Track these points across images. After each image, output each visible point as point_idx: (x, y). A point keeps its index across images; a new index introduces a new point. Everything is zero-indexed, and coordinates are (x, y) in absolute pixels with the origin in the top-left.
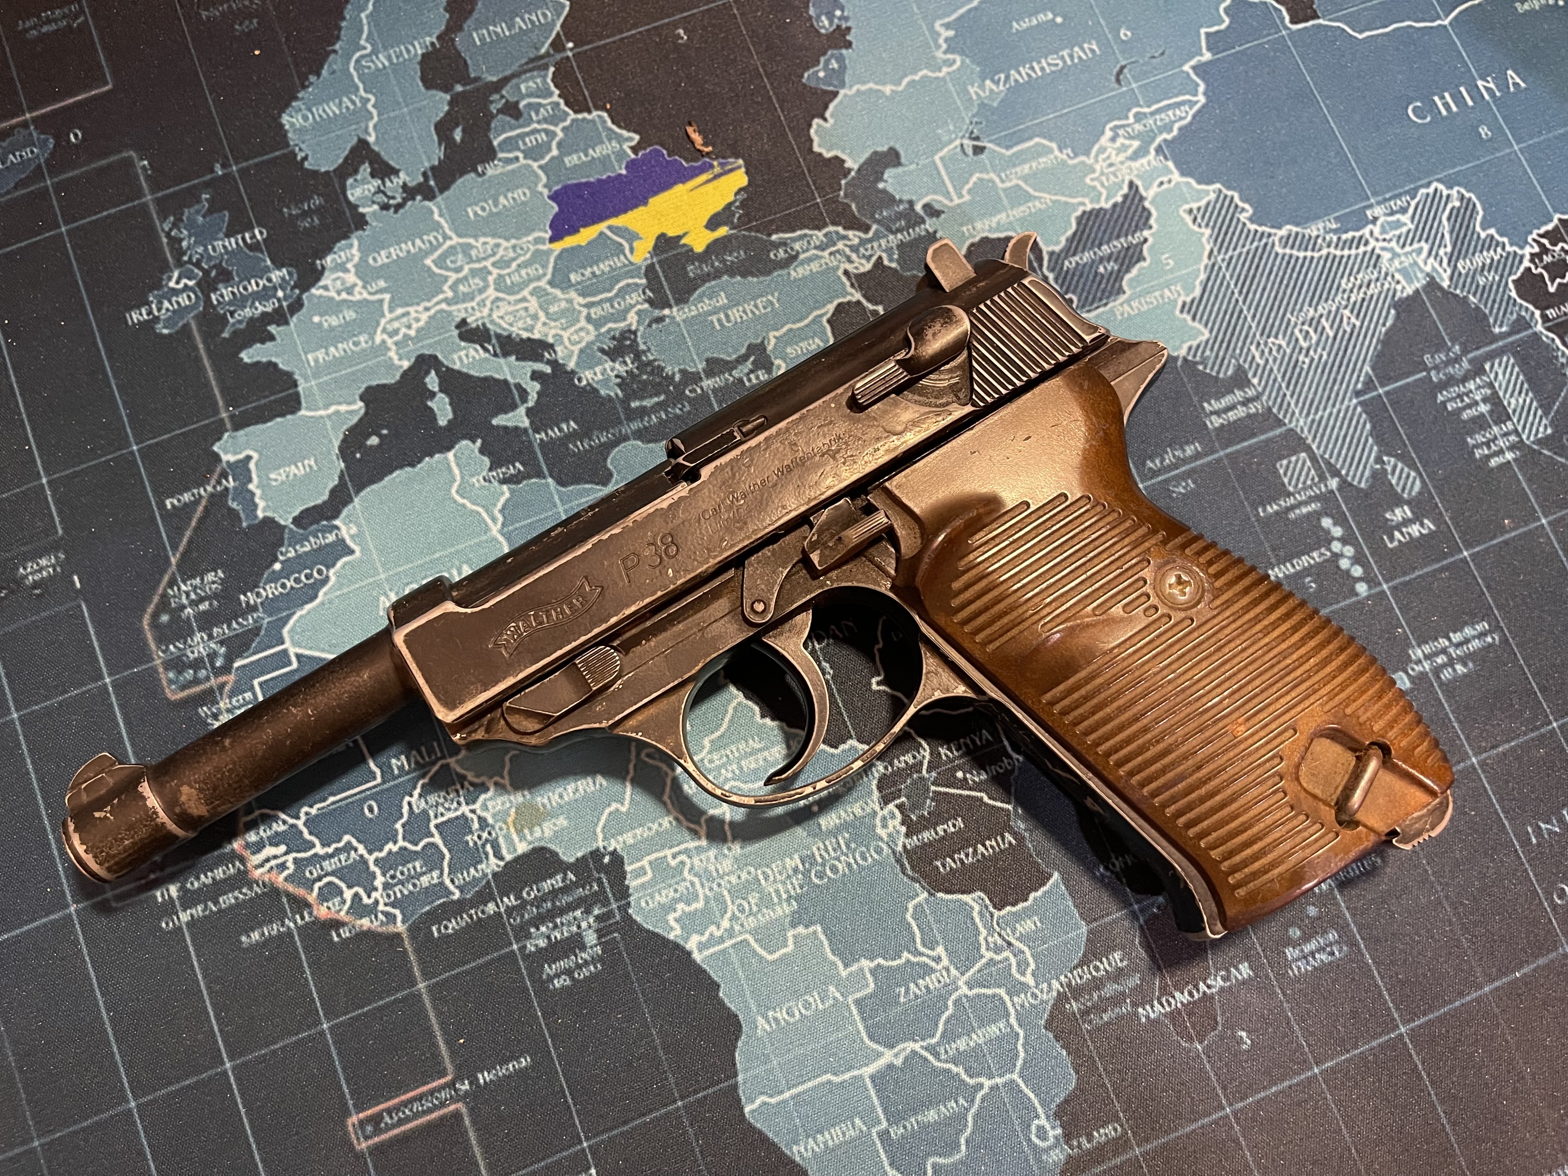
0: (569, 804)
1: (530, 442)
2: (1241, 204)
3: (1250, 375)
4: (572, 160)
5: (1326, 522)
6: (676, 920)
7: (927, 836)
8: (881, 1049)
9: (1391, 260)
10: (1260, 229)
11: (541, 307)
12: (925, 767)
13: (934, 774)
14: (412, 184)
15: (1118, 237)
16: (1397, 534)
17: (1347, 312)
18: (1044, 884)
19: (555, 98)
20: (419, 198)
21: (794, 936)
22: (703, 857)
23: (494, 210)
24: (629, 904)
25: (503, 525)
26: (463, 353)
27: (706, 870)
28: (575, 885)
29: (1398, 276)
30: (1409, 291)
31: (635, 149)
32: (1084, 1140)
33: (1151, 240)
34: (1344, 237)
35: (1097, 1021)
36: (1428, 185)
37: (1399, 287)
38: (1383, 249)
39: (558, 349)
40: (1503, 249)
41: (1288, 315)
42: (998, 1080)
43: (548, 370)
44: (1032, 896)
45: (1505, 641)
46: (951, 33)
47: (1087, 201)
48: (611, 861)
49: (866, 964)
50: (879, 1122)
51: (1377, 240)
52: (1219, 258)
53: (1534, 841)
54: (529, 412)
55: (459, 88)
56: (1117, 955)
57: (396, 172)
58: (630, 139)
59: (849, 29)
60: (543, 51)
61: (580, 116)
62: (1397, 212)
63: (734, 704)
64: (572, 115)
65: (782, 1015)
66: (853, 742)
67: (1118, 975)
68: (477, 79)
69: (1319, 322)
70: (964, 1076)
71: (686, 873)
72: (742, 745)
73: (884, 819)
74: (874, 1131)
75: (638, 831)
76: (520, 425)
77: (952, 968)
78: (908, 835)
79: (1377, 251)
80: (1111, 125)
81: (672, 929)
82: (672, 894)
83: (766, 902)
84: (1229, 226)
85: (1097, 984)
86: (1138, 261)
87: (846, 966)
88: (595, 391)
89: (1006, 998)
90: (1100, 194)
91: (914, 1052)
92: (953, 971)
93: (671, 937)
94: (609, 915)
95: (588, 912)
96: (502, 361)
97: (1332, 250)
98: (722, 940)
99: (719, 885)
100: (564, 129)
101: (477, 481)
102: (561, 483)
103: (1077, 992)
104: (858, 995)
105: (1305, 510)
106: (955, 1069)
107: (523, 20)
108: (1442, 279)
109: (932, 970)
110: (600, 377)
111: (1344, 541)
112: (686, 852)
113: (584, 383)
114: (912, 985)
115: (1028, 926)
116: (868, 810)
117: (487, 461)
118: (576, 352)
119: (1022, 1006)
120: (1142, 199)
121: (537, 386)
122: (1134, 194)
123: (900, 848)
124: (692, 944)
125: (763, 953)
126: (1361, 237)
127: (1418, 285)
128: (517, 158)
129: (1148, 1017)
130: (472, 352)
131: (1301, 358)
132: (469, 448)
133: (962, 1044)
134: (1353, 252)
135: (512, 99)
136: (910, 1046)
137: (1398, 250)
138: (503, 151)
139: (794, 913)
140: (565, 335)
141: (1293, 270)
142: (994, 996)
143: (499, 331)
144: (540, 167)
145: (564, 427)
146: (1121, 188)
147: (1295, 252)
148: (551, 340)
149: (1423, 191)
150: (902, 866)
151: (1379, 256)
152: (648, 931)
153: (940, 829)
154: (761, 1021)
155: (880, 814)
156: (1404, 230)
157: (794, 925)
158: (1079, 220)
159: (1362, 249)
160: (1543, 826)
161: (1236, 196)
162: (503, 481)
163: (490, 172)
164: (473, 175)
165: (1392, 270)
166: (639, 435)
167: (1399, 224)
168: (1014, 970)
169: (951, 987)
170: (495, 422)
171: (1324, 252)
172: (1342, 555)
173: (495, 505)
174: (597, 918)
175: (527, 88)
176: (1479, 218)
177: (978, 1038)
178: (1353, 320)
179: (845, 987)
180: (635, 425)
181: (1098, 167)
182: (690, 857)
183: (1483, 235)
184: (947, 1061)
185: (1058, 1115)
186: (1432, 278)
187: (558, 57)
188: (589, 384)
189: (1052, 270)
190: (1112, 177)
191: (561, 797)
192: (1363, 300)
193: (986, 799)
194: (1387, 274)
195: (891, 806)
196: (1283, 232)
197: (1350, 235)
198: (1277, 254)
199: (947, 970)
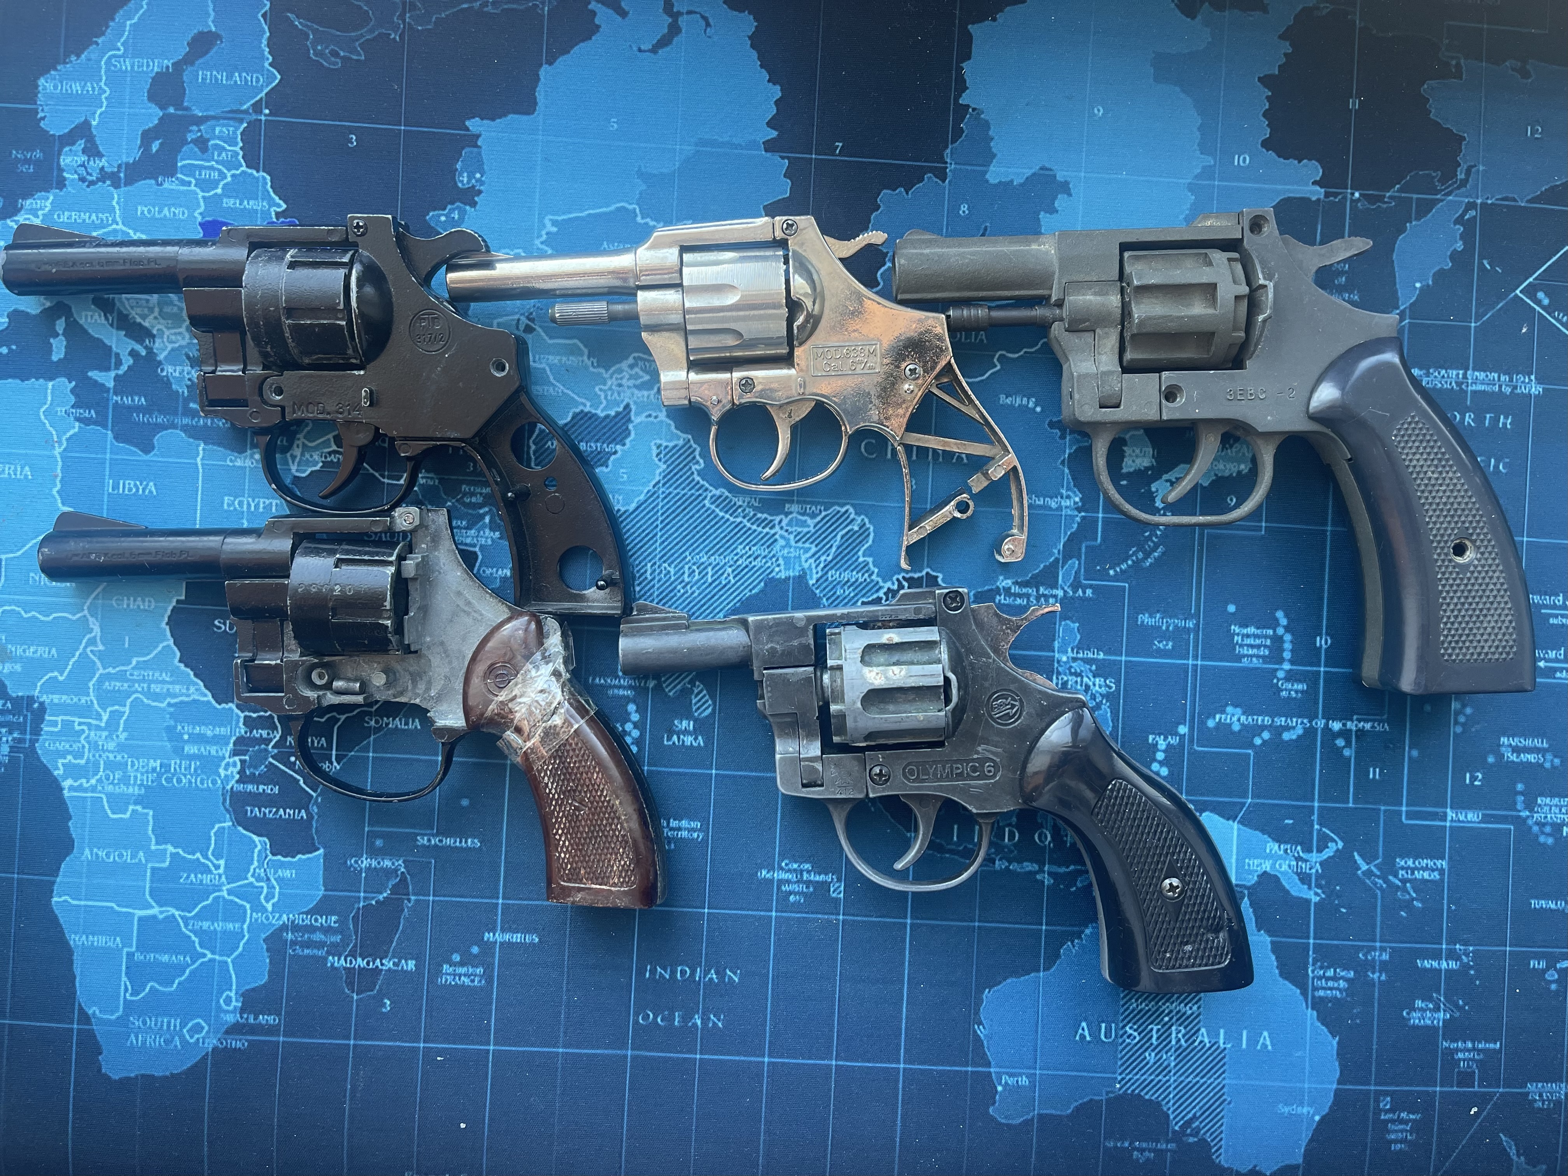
0: (27, 658)
1: (108, 400)
2: (698, 457)
3: (637, 582)
4: (228, 203)
5: (632, 707)
6: (63, 765)
7: (250, 787)
8: (154, 904)
9: (783, 547)
10: (702, 482)
11: (159, 304)
12: (272, 744)
13: (276, 751)
14: (108, 170)
15: (597, 441)
16: (675, 738)
17: (730, 570)
18: (310, 852)
19: (237, 149)
20: (108, 182)
21: (133, 810)
22: (98, 733)
23: (157, 215)
24: (37, 740)
25: (65, 450)
26: (90, 313)
27: (96, 742)
28: (9, 712)
29: (781, 561)
30: (783, 575)
31: (278, 215)
32: (252, 1017)
33: (620, 453)
34: (759, 515)
35: (299, 951)
36: (842, 505)
37: (777, 569)
38: (782, 537)
39: (158, 341)
40: (870, 576)
41: (687, 553)
42: (217, 957)
43: (143, 353)
44: (299, 856)
45: (705, 840)
46: (555, 229)
47: (588, 404)
48: (38, 708)
49: (170, 849)
50: (131, 946)
51: (782, 528)
52: (662, 490)
53: (647, 975)
54: (117, 378)
55: (171, 110)
56: (334, 918)
57: (100, 155)
58: (279, 206)
59: (480, 192)
60: (245, 107)
61: (250, 171)
62: (808, 515)
63: (165, 644)
64: (244, 168)
65: (102, 854)
66: (232, 706)
67: (327, 930)
68: (187, 109)
69: (706, 568)
70: (197, 945)
71: (83, 736)
72: (157, 674)
73: (228, 764)
74: (125, 950)
75: (64, 697)
76: (107, 384)
77: (223, 877)
78: (238, 782)
79: (777, 536)
80: (636, 355)
81: (58, 769)
82: (67, 746)
83: (125, 780)
84: (681, 470)
85: (311, 929)
86: (602, 465)
87: (157, 843)
88: (171, 384)
89: (249, 912)
90: (601, 403)
91: (173, 916)
92: (223, 879)
93: (56, 773)
94: (20, 741)
95: (10, 732)
96: (114, 331)
97: (745, 521)
98: (85, 790)
99: (100, 756)
100: (233, 176)
101: (61, 410)
102: (116, 438)
103: (296, 928)
104: (157, 865)
105: (621, 692)
106: (193, 938)
107: (240, 77)
108: (811, 578)
109: (210, 872)
110: (177, 374)
111: (636, 725)
112: (89, 725)
113: (164, 374)
114: (193, 876)
115: (287, 874)
116: (220, 754)
117: (73, 399)
118: (169, 349)
119: (256, 920)
120: (629, 420)
121: (131, 361)
122: (625, 415)
123: (229, 787)
124: (67, 784)
125: (109, 812)
126: (771, 521)
127: (792, 574)
128: (189, 183)
129: (332, 965)
130: (96, 316)
131: (679, 587)
132: (65, 385)
133: (206, 925)
134: (760, 529)
135: (206, 136)
136: (173, 911)
137: (793, 543)
138: (182, 173)
139: (139, 795)
140: (167, 333)
141: (709, 522)
142: (242, 906)
143: (122, 309)
144: (204, 197)
145: (136, 399)
146: (618, 406)
147: (717, 510)
148: (155, 332)
149: (837, 508)
150: (225, 800)
151: (776, 540)
152: (42, 763)
153: (261, 787)
154: (87, 852)
155: (227, 760)
156: (805, 530)
157: (136, 803)
158: (575, 416)
159: (767, 530)
160: (659, 969)
161: (698, 449)
162: (78, 419)
163: (166, 185)
164: (153, 182)
165: (780, 554)
166: (185, 429)
167: (804, 524)
168: (262, 897)
169: (218, 888)
170: (90, 374)
171: (739, 520)
172: (629, 734)
173: (65, 433)
174: (14, 739)
175: (221, 132)
176: (866, 546)
177: (219, 926)
178: (731, 577)
179: (150, 856)
180: (186, 421)
181: (609, 383)
182: (89, 729)
183: (861, 559)
184: (191, 931)
185: (243, 995)
186: (805, 573)
187: (254, 117)
188: (167, 376)
189: (534, 443)
190: (616, 394)
191: (24, 651)
192: (747, 566)
193: (301, 782)
194: (774, 556)
195: (237, 759)
196: (717, 492)
197: (765, 515)
198: (704, 506)
199: (220, 876)
